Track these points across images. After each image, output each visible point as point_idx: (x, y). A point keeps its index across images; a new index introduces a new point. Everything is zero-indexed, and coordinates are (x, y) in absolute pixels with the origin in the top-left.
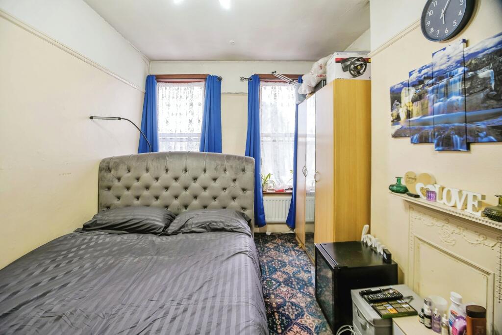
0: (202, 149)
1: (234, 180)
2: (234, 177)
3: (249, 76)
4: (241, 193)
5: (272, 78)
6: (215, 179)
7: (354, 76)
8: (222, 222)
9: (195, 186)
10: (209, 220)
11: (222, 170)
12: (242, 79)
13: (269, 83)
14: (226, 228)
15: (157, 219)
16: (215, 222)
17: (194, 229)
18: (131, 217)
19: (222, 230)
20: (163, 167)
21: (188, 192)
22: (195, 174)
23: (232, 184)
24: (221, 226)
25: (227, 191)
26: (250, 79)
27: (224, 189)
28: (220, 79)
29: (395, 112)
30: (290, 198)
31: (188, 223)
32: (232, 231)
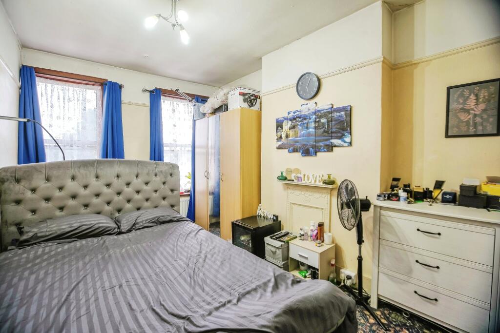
1: (164, 183)
2: (163, 180)
3: (152, 88)
4: (170, 193)
5: (173, 94)
6: (147, 184)
7: (250, 106)
8: (168, 216)
9: (128, 190)
10: (158, 215)
11: (153, 175)
12: (144, 91)
13: (167, 98)
14: (173, 219)
15: (105, 222)
16: (163, 216)
17: (146, 225)
18: (78, 225)
19: (171, 221)
21: (121, 197)
23: (162, 186)
24: (168, 218)
25: (158, 193)
26: (151, 92)
27: (156, 191)
28: (121, 87)
29: (279, 134)
30: (189, 198)
31: (138, 221)
32: (178, 221)
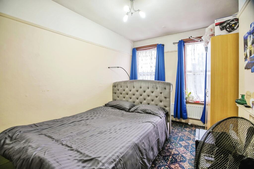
0: (155, 79)
1: (161, 93)
2: (161, 91)
3: (178, 41)
4: (164, 99)
6: (153, 92)
7: (229, 32)
8: (151, 110)
9: (145, 94)
10: (146, 108)
11: (155, 88)
12: (174, 43)
13: (190, 43)
14: (152, 113)
15: (127, 106)
16: (148, 110)
17: (139, 111)
18: (118, 104)
19: (150, 113)
20: (132, 86)
21: (142, 97)
22: (145, 89)
23: (160, 95)
24: (150, 111)
25: (158, 98)
26: (178, 43)
27: (157, 97)
28: (163, 45)
30: (203, 106)
31: (138, 109)
32: (153, 114)
